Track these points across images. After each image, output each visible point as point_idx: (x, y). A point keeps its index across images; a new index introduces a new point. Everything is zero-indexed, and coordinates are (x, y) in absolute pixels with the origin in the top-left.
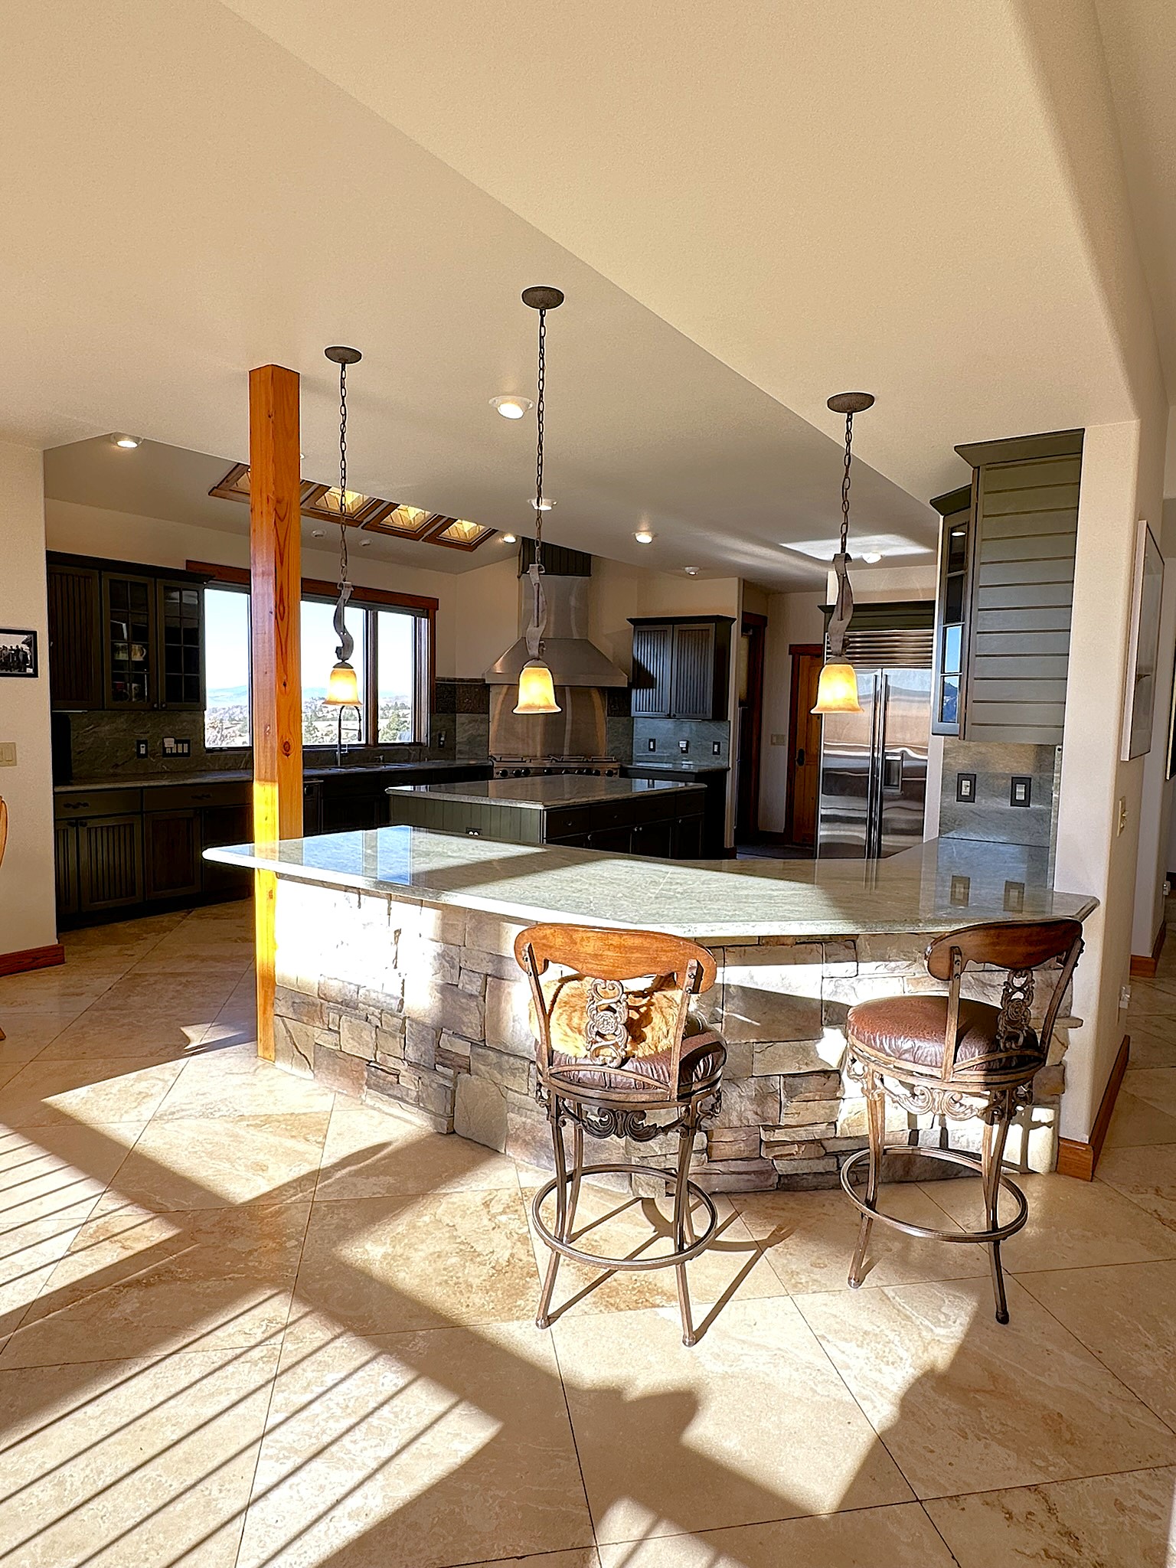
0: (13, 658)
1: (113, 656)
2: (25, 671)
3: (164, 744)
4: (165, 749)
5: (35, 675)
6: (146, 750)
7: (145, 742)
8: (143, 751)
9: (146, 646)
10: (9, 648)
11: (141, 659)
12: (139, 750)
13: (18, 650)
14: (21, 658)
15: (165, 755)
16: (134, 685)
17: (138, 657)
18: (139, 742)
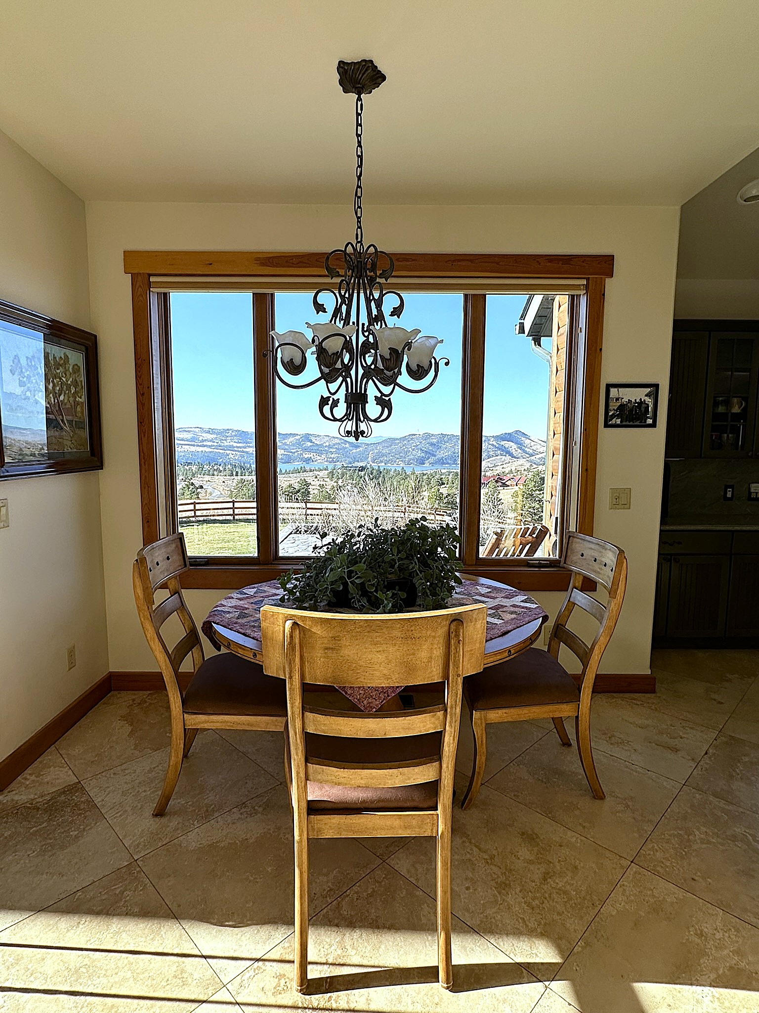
0: (636, 411)
1: (713, 410)
2: (645, 422)
3: (749, 489)
4: (750, 493)
5: (654, 425)
6: (732, 493)
7: (732, 487)
8: (729, 495)
9: (745, 399)
10: (633, 401)
11: (739, 411)
12: (726, 493)
13: (641, 403)
14: (643, 409)
15: (750, 498)
16: (730, 435)
17: (736, 409)
18: (727, 487)
